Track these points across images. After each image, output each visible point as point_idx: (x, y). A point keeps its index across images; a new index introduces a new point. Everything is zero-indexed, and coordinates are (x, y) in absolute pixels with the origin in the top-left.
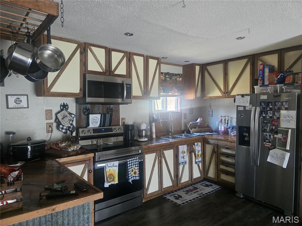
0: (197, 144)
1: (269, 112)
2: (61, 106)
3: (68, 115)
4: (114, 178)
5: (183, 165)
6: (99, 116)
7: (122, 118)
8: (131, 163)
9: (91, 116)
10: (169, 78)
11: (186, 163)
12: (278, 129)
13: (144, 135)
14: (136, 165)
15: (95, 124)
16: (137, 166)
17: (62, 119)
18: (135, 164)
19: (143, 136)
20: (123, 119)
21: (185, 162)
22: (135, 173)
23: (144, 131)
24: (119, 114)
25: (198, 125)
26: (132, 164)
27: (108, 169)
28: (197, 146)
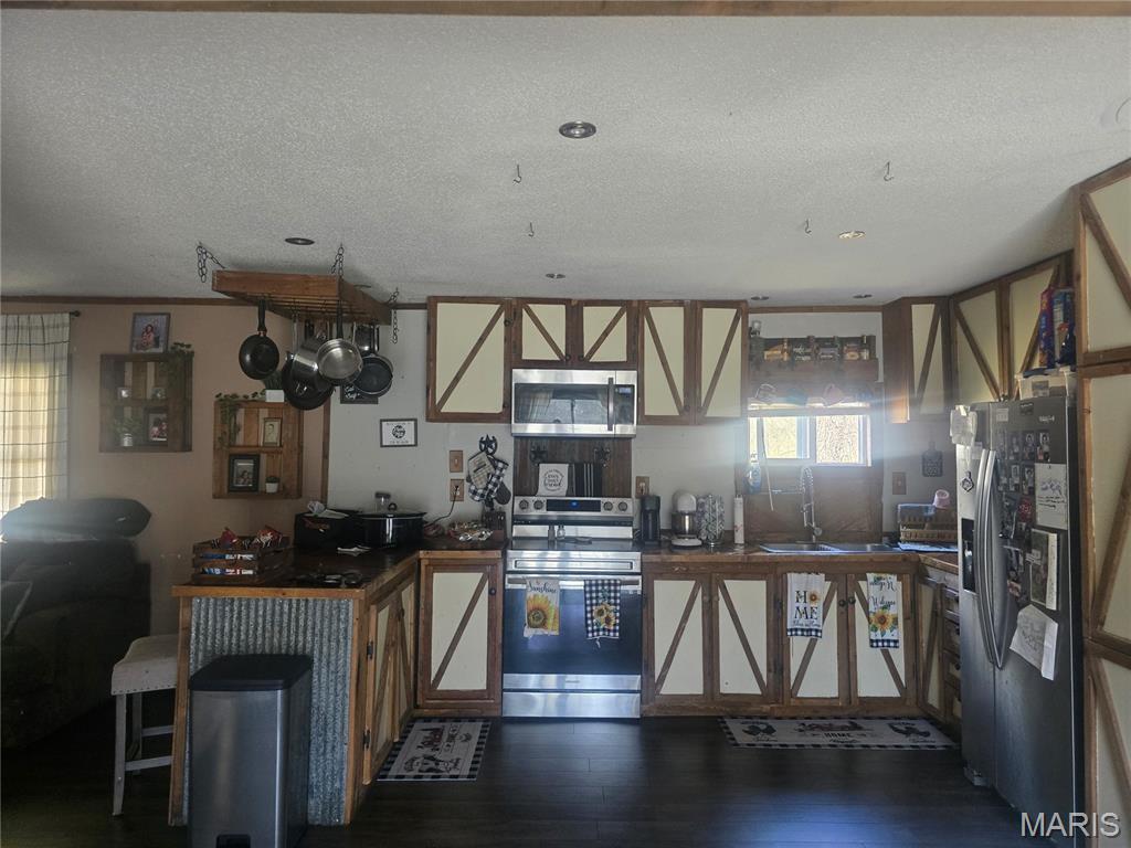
0: (879, 579)
1: (1013, 467)
2: (481, 442)
3: (488, 463)
4: (546, 618)
5: (809, 638)
6: (564, 468)
7: (637, 478)
8: (597, 591)
9: (544, 468)
10: (806, 354)
11: (819, 634)
12: (1033, 530)
13: (687, 527)
14: (612, 601)
15: (554, 488)
16: (615, 604)
17: (475, 471)
18: (609, 598)
19: (684, 532)
20: (640, 479)
21: (817, 631)
22: (608, 620)
23: (687, 517)
24: (630, 465)
25: (925, 514)
26: (600, 594)
27: (530, 594)
28: (877, 587)
